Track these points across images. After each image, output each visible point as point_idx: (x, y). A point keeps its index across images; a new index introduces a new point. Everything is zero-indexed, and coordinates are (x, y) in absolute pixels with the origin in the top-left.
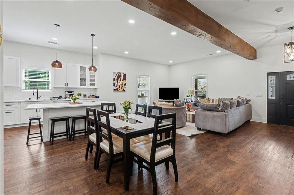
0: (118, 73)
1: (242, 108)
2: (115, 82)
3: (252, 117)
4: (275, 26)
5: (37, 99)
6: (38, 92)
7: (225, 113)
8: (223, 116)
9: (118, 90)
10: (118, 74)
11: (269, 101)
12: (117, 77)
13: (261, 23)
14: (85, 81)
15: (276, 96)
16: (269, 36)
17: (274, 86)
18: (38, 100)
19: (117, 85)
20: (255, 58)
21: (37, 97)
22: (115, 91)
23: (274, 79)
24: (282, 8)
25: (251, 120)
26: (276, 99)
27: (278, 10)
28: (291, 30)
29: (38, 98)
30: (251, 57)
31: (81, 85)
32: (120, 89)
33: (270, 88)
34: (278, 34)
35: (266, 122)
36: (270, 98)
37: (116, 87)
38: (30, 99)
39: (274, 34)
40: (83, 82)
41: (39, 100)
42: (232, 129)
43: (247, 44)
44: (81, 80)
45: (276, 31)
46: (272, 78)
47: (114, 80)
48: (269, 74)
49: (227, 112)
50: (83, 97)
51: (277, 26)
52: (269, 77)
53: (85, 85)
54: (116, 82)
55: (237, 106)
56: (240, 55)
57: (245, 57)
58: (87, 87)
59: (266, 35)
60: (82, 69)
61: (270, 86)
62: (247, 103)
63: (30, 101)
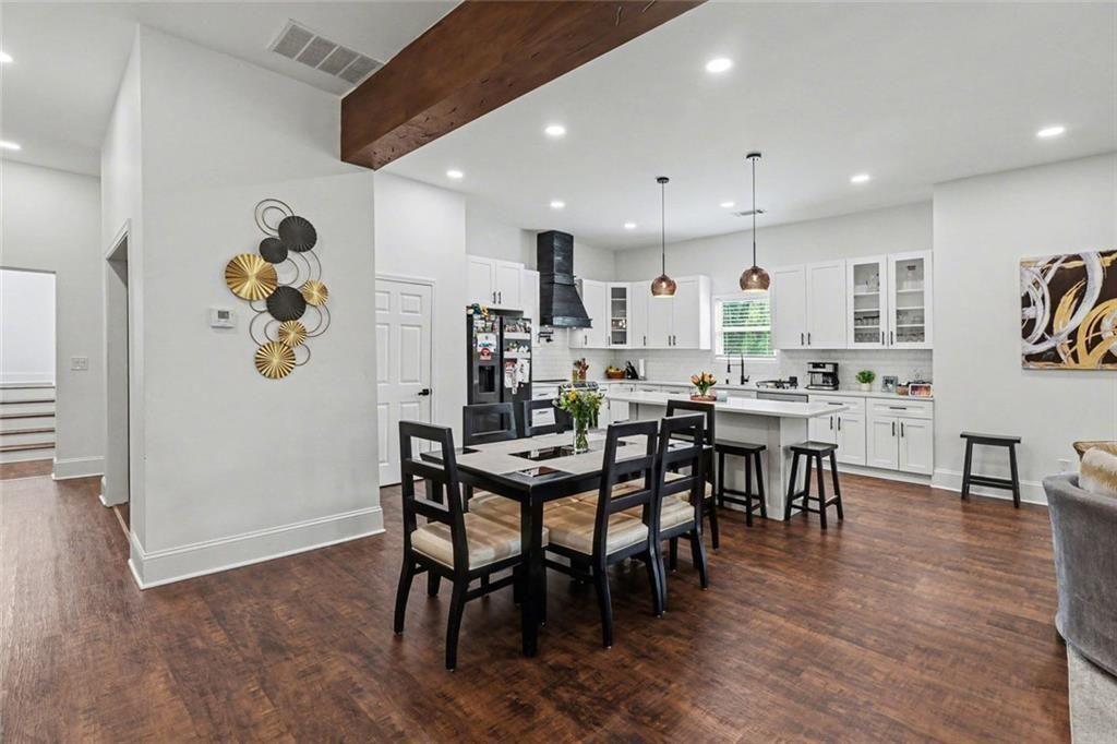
0: (1054, 261)
2: (1030, 312)
5: (742, 383)
6: (742, 365)
9: (1059, 360)
10: (1056, 266)
12: (1050, 286)
14: (875, 320)
18: (742, 387)
19: (1049, 330)
21: (742, 377)
22: (1032, 365)
29: (743, 381)
31: (859, 336)
32: (1075, 356)
37: (1042, 339)
38: (727, 381)
40: (868, 326)
41: (747, 386)
44: (860, 318)
47: (1026, 301)
50: (880, 387)
53: (874, 336)
54: (1040, 313)
58: (885, 347)
60: (865, 273)
63: (727, 386)
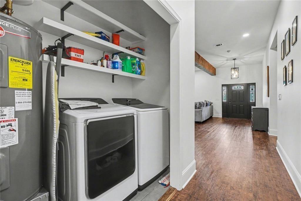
1: (209, 107)
3: (214, 114)
4: (226, 58)
7: (201, 109)
8: (200, 111)
11: (223, 103)
13: (221, 56)
15: (227, 100)
16: (223, 62)
17: (226, 93)
20: (215, 75)
23: (226, 88)
24: (230, 51)
25: (213, 116)
26: (227, 102)
27: (228, 51)
28: (234, 60)
30: (213, 74)
33: (223, 94)
34: (228, 62)
35: (222, 117)
36: (224, 101)
39: (226, 61)
42: (204, 119)
43: (211, 66)
45: (227, 60)
46: (225, 88)
48: (223, 85)
49: (202, 109)
51: (227, 58)
52: (223, 87)
55: (206, 106)
56: (207, 73)
57: (210, 74)
59: (222, 61)
61: (223, 93)
62: (211, 105)
